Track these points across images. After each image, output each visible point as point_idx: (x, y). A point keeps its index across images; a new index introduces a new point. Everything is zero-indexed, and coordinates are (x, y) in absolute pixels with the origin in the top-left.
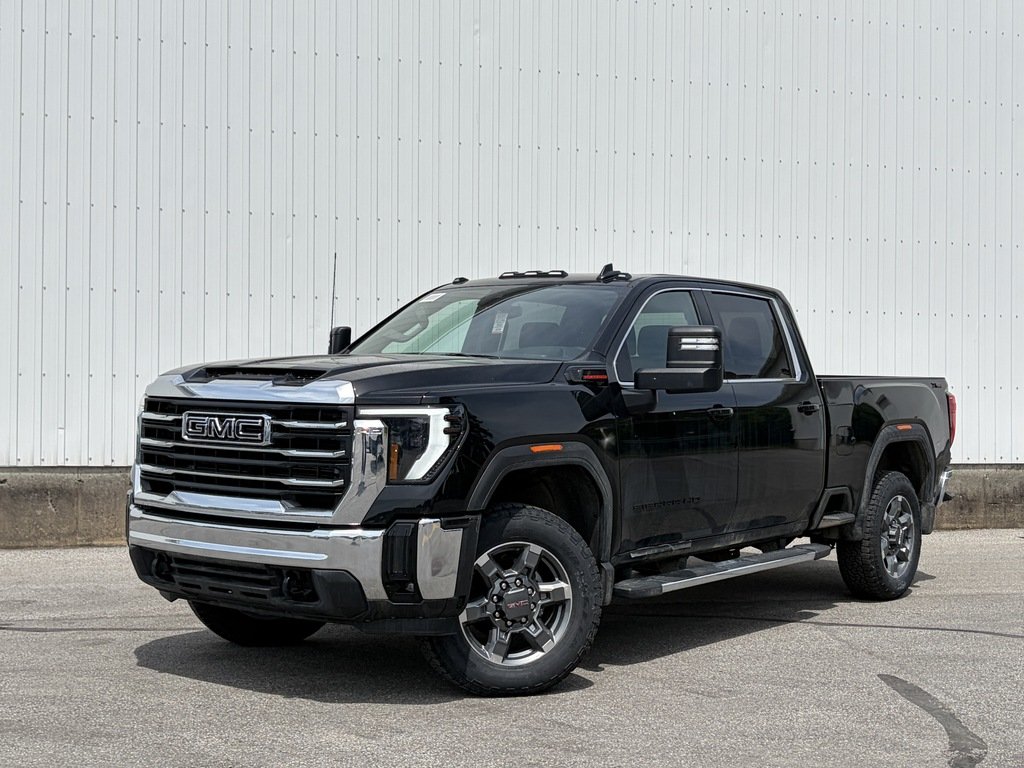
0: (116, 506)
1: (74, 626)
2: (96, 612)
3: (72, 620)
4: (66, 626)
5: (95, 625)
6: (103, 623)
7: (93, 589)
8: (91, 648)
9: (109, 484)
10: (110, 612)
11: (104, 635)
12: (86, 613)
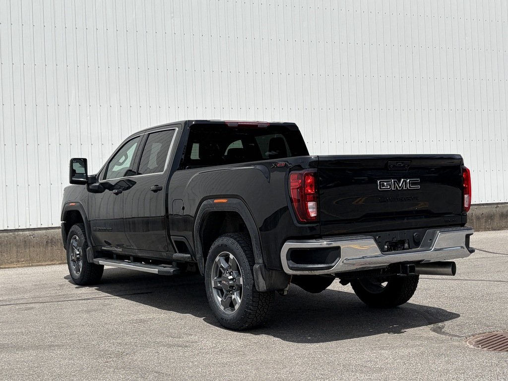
0: (10, 249)
1: (12, 303)
2: (19, 296)
3: (9, 301)
4: (8, 303)
5: (21, 302)
6: (25, 301)
7: (11, 287)
8: (26, 311)
9: (6, 238)
10: (26, 296)
11: (28, 306)
12: (14, 297)
